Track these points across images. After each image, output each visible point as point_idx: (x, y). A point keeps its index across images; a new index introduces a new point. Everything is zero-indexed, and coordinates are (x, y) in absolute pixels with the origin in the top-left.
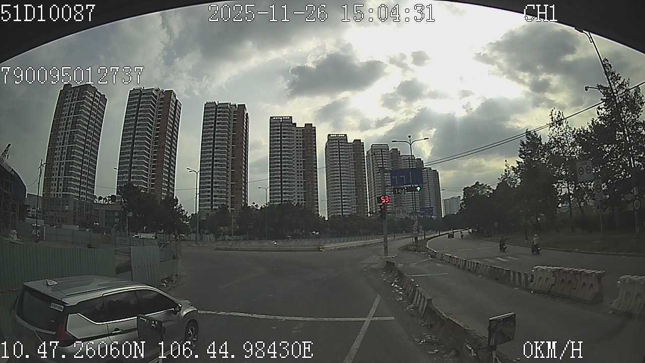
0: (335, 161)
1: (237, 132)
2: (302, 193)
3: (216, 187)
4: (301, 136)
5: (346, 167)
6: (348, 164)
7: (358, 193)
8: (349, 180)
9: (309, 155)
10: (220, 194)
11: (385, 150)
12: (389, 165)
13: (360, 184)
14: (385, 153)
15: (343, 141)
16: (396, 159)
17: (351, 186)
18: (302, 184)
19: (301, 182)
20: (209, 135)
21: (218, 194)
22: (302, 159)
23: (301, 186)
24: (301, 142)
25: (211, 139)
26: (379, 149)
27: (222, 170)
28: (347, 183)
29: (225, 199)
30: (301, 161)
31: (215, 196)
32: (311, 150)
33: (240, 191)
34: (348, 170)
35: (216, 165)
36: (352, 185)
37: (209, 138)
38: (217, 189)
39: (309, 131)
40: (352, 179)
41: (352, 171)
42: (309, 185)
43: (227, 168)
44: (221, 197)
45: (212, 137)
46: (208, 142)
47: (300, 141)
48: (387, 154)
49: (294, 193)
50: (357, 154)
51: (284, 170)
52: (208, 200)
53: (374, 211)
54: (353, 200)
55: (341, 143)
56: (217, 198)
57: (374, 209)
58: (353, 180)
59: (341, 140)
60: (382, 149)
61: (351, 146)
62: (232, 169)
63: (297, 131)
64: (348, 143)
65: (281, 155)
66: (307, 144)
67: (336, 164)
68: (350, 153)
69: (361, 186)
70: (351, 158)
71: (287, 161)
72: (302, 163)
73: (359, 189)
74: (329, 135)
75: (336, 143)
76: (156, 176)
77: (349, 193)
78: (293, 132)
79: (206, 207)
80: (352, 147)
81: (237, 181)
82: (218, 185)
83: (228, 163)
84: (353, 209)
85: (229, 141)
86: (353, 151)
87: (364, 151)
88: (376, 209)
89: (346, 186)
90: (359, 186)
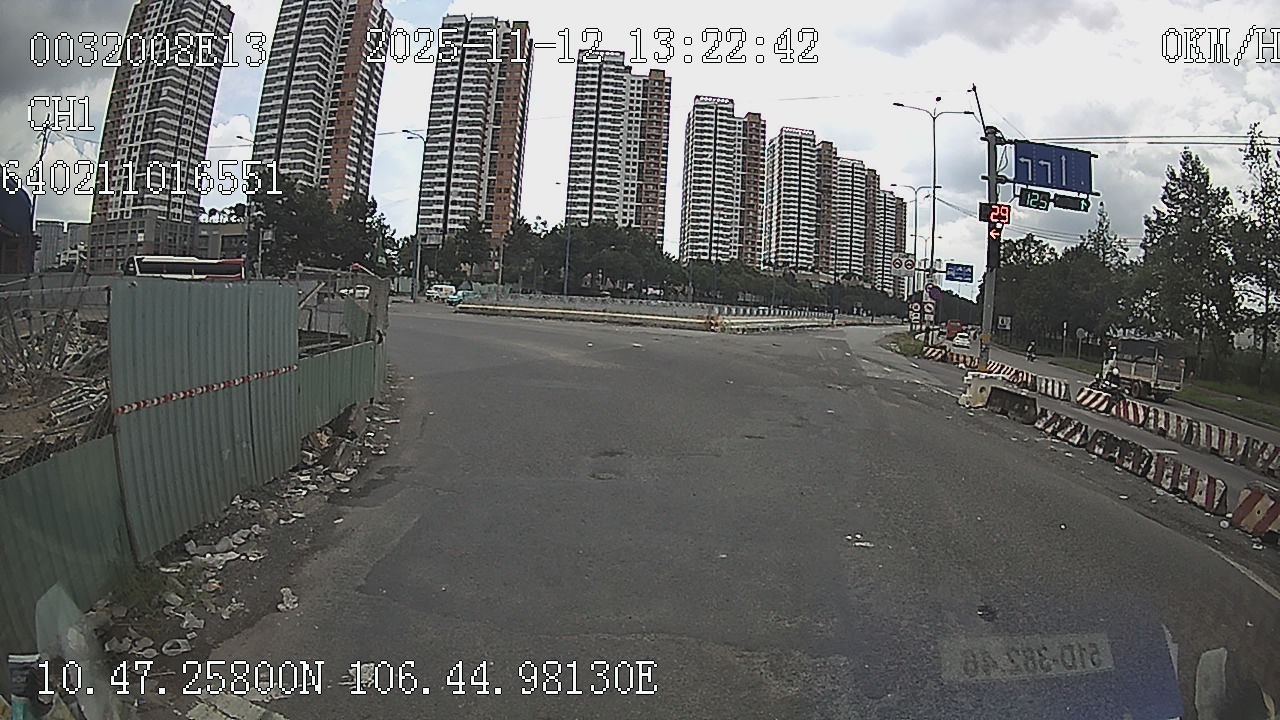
0: (704, 149)
1: (508, 74)
2: (632, 207)
3: (456, 185)
4: (640, 92)
5: (727, 165)
6: (731, 159)
7: (746, 221)
8: (730, 191)
9: (654, 132)
10: (465, 199)
11: (808, 142)
12: (813, 172)
13: (752, 202)
14: (807, 147)
15: (725, 112)
16: (827, 163)
17: (732, 204)
18: (635, 189)
19: (633, 185)
20: (448, 80)
21: (459, 199)
22: (638, 140)
23: (633, 192)
24: (640, 105)
25: (452, 88)
26: (796, 138)
27: (471, 150)
28: (726, 197)
29: (472, 209)
30: (636, 143)
31: (454, 203)
32: (658, 123)
33: (507, 195)
34: (731, 172)
35: (460, 140)
36: (735, 202)
37: (448, 84)
38: (459, 189)
39: (657, 84)
40: (735, 190)
41: (738, 175)
42: (647, 193)
43: (483, 146)
44: (466, 204)
45: (455, 84)
46: (447, 92)
47: (638, 102)
48: (812, 151)
49: (617, 205)
50: (750, 141)
51: (600, 158)
52: (439, 211)
53: (773, 261)
54: (733, 232)
55: (721, 114)
56: (458, 207)
57: (773, 255)
58: (737, 193)
59: (722, 109)
60: (801, 139)
61: (740, 123)
62: (492, 149)
63: (633, 82)
64: (733, 116)
65: (596, 127)
66: (652, 109)
67: (706, 156)
68: (737, 137)
69: (753, 206)
70: (737, 148)
71: (607, 139)
72: (637, 146)
73: (749, 211)
74: (698, 97)
75: (710, 113)
76: (332, 162)
77: (728, 217)
78: (625, 84)
79: (433, 225)
80: (741, 126)
81: (501, 174)
82: (461, 180)
83: (484, 137)
84: (732, 250)
85: (491, 93)
86: (744, 135)
87: (764, 137)
88: (776, 257)
89: (722, 202)
90: (750, 206)
